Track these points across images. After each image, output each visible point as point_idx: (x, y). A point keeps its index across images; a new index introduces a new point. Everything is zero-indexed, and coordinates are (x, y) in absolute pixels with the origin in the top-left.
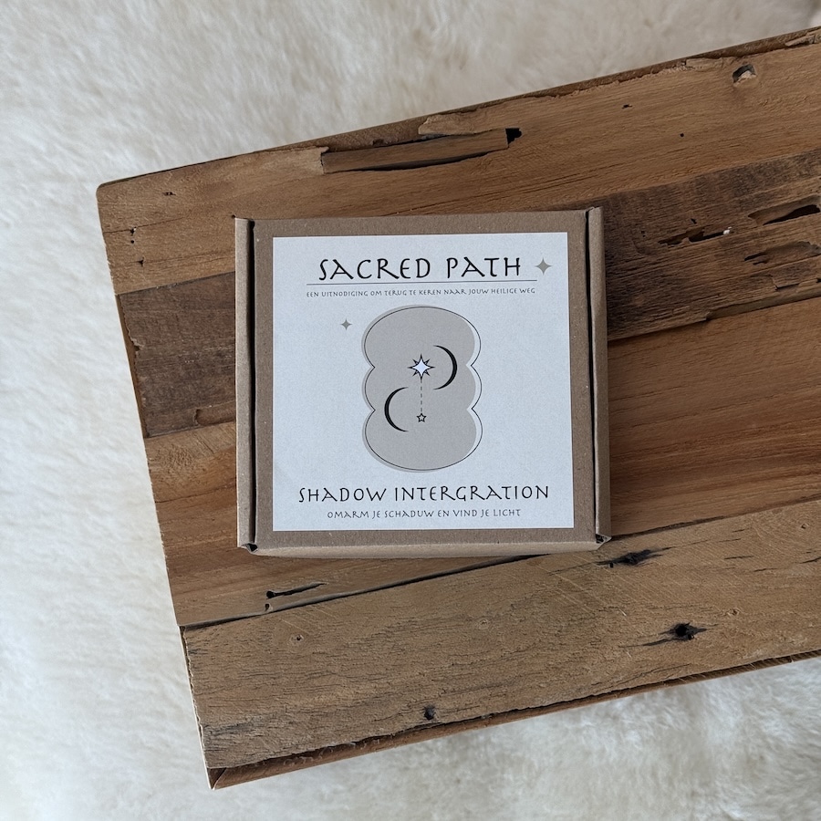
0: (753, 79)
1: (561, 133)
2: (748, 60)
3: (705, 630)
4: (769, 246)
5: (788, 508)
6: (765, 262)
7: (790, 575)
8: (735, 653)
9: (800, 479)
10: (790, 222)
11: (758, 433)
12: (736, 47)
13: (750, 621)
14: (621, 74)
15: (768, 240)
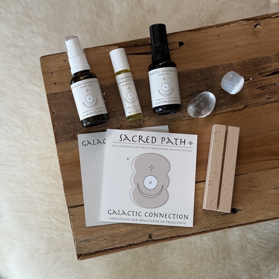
0: (261, 28)
1: (197, 44)
2: (259, 22)
3: (241, 210)
4: (265, 84)
5: (269, 171)
6: (263, 89)
7: (269, 193)
8: (251, 218)
9: (272, 161)
10: (272, 76)
11: (259, 146)
12: (255, 17)
13: (255, 208)
14: (217, 25)
15: (264, 82)
